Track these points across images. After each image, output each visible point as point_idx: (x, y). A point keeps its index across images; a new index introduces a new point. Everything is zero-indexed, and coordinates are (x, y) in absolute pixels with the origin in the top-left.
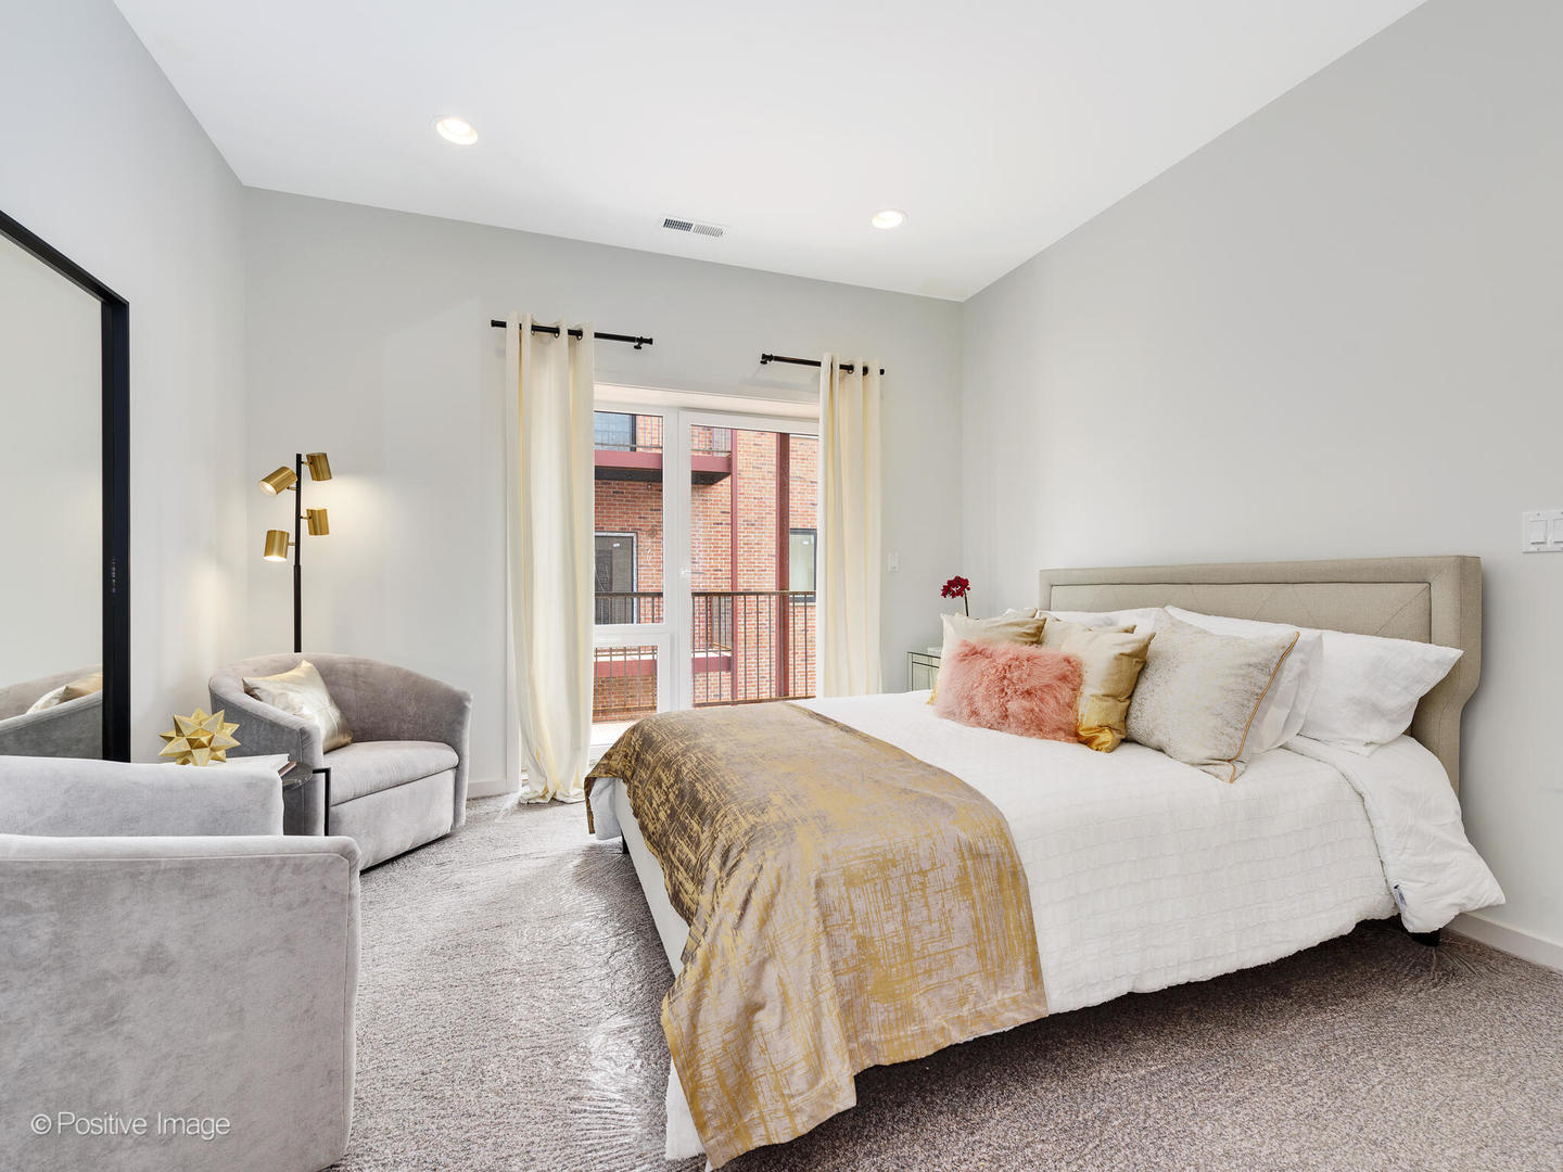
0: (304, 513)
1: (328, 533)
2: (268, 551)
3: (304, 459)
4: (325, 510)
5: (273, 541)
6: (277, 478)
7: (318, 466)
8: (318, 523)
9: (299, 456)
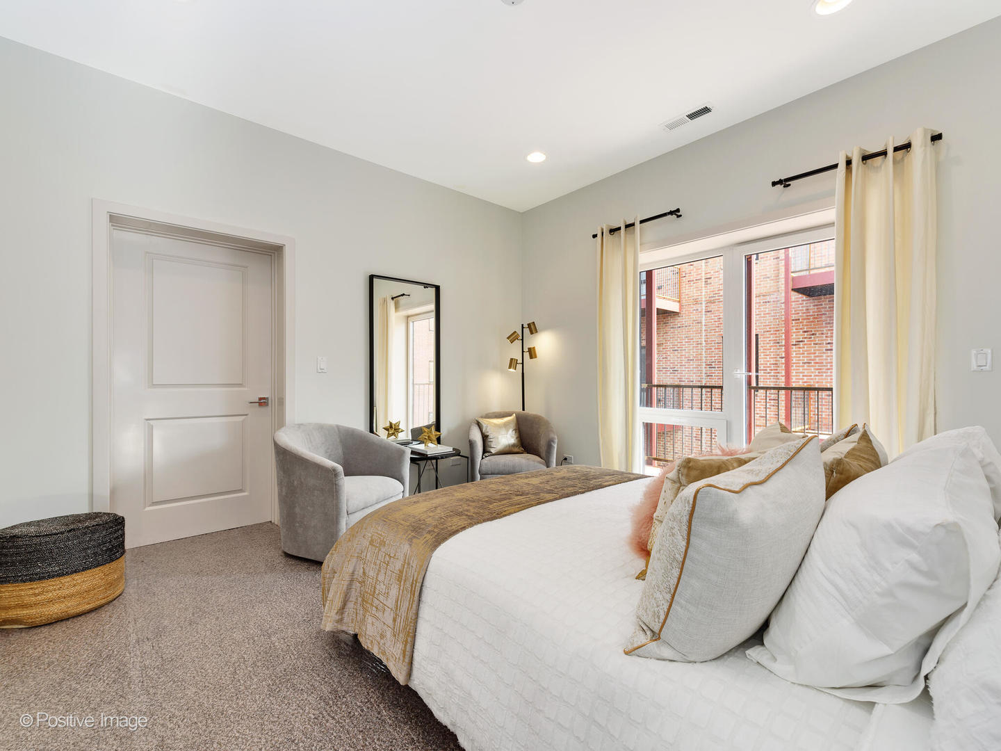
0: (526, 349)
1: (536, 357)
2: (510, 367)
3: (526, 326)
4: (534, 348)
5: (513, 363)
6: (512, 338)
7: (533, 328)
8: (532, 354)
9: (523, 325)
